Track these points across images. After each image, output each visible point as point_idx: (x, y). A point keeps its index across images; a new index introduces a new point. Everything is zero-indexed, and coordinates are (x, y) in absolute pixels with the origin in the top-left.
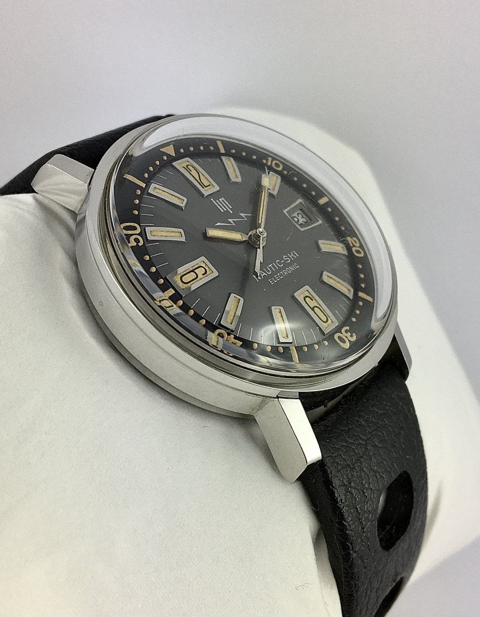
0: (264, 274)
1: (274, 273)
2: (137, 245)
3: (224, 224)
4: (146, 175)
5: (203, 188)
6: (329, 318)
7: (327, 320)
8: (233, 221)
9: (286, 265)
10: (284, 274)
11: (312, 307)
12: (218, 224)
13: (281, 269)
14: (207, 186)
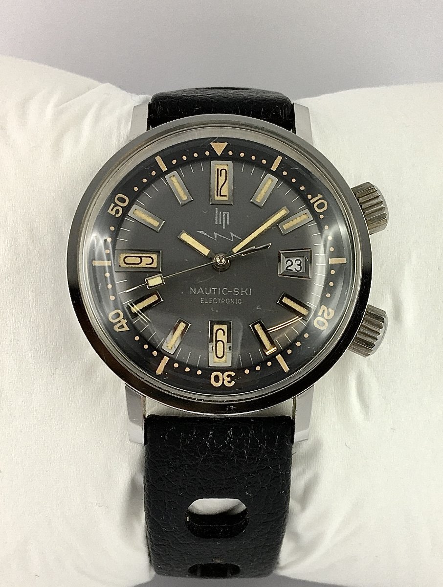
0: (202, 292)
1: (211, 296)
2: (115, 215)
3: (205, 234)
4: (174, 162)
5: (217, 195)
6: (225, 356)
7: (222, 357)
8: (218, 236)
9: (230, 296)
10: (221, 302)
11: (218, 339)
12: (200, 232)
13: (222, 296)
14: (222, 196)
